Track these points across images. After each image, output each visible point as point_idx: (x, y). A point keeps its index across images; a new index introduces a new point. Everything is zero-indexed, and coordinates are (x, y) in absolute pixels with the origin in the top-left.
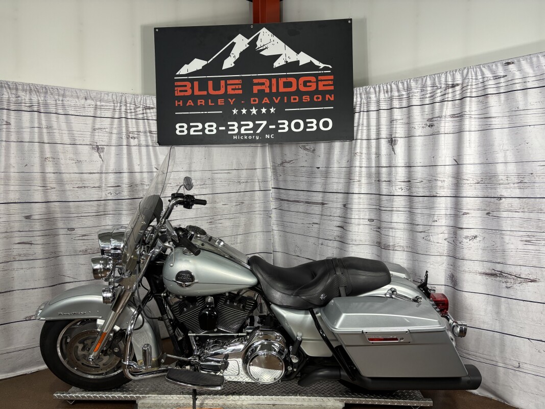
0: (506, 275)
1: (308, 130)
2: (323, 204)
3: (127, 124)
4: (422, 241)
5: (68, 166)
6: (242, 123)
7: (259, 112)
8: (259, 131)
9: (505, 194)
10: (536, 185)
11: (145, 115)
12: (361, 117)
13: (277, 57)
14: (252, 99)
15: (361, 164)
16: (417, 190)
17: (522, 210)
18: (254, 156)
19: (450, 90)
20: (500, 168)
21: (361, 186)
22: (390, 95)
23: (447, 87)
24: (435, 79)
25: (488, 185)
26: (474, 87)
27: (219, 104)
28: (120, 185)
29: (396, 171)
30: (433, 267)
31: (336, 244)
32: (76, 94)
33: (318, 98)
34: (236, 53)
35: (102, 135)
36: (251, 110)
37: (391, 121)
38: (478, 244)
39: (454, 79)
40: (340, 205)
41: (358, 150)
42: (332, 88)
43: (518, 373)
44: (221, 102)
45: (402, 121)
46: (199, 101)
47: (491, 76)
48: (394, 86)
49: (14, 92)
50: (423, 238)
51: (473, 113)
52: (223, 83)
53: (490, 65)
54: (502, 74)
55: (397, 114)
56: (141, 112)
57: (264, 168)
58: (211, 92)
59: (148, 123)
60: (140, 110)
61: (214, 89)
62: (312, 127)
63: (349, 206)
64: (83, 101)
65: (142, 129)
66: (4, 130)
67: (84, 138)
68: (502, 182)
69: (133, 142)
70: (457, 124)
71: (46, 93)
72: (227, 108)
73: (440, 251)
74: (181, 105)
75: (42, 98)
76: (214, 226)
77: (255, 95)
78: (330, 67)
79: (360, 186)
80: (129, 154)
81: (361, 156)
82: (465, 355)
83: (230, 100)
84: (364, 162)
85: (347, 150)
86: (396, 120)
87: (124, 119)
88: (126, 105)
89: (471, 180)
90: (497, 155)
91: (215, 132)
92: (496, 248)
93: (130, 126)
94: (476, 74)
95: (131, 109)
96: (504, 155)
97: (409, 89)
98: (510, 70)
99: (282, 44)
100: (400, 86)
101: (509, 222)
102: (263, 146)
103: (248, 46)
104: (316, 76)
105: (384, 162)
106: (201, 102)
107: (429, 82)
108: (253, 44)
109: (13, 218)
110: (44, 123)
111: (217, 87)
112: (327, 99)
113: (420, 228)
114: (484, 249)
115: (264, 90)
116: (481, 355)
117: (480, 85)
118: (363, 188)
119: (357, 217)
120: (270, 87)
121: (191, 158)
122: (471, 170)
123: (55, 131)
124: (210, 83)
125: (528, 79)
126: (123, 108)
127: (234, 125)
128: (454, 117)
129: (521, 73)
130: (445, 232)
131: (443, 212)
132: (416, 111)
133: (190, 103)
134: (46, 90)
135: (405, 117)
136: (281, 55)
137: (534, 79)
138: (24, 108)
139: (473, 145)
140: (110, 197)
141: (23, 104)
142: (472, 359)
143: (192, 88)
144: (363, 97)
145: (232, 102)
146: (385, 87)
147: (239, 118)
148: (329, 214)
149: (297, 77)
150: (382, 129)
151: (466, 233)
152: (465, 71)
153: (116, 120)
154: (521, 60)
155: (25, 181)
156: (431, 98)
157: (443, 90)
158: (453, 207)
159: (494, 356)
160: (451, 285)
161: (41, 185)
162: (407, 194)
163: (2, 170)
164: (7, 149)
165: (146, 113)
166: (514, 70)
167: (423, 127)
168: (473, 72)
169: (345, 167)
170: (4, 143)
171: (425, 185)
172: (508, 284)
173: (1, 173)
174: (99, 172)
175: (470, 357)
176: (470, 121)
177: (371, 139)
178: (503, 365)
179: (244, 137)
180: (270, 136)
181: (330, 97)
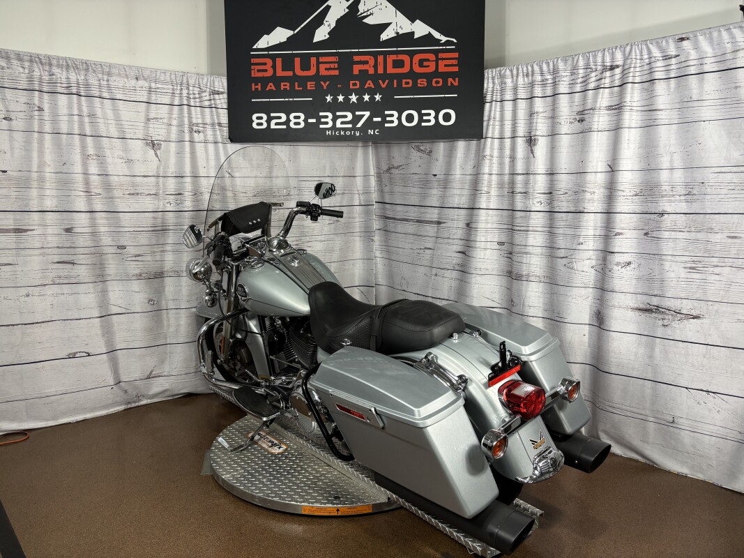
0: (663, 310)
1: (423, 124)
2: (439, 223)
3: (190, 113)
4: (563, 269)
5: (116, 167)
6: (338, 114)
7: (360, 99)
8: (359, 125)
9: (669, 210)
10: (707, 197)
11: (213, 102)
12: (493, 109)
13: (384, 26)
14: (351, 82)
15: (491, 170)
16: (560, 204)
17: (688, 229)
18: (353, 159)
19: (608, 74)
20: (664, 176)
21: (490, 199)
22: (530, 80)
23: (604, 69)
24: (589, 59)
25: (648, 197)
26: (638, 69)
27: (309, 88)
28: (182, 193)
29: (534, 179)
30: (576, 302)
31: (455, 274)
32: (124, 72)
34: (331, 20)
35: (159, 126)
36: (350, 97)
37: (531, 114)
38: (632, 272)
39: (613, 59)
40: (462, 224)
41: (488, 152)
42: (456, 69)
43: (671, 429)
44: (310, 86)
45: (544, 115)
46: (282, 84)
47: (659, 55)
48: (536, 68)
49: (47, 68)
50: (565, 265)
51: (635, 104)
52: (313, 60)
53: (659, 41)
54: (674, 53)
55: (539, 105)
56: (208, 98)
57: (366, 176)
58: (299, 72)
59: (217, 113)
60: (206, 96)
61: (302, 69)
62: (429, 121)
63: (473, 225)
64: (133, 82)
65: (208, 120)
66: (36, 117)
67: (137, 131)
68: (665, 193)
69: (197, 137)
70: (614, 118)
71: (87, 70)
72: (319, 94)
73: (585, 281)
74: (259, 89)
75: (83, 77)
77: (355, 77)
78: (455, 41)
79: (488, 198)
80: (193, 153)
81: (491, 160)
82: (608, 408)
83: (322, 83)
84: (494, 168)
85: (473, 152)
86: (537, 113)
87: (185, 107)
88: (188, 89)
89: (628, 191)
90: (662, 159)
91: (302, 125)
92: (654, 277)
93: (194, 116)
94: (642, 53)
95: (194, 94)
96: (669, 159)
97: (555, 72)
98: (684, 48)
99: (392, 9)
100: (545, 67)
101: (671, 244)
102: (365, 146)
103: (347, 10)
104: (436, 52)
105: (520, 168)
106: (285, 86)
107: (581, 63)
108: (354, 8)
109: (50, 231)
110: (85, 110)
111: (305, 66)
112: (449, 84)
113: (562, 253)
114: (639, 279)
115: (367, 70)
116: (628, 408)
118: (493, 203)
119: (483, 239)
120: (375, 66)
121: (271, 161)
122: (628, 179)
123: (99, 120)
124: (297, 61)
125: (706, 61)
126: (185, 92)
127: (327, 117)
128: (611, 110)
129: (697, 53)
130: (592, 257)
131: (591, 232)
132: (563, 101)
133: (271, 87)
134: (87, 66)
135: (549, 108)
136: (390, 24)
137: (713, 60)
138: (60, 90)
139: (632, 146)
140: (169, 208)
141: (59, 85)
142: (617, 412)
143: (274, 67)
144: (497, 82)
145: (325, 85)
146: (525, 69)
147: (334, 108)
148: (446, 236)
149: (411, 54)
150: (519, 125)
151: (618, 258)
152: (628, 49)
153: (176, 108)
154: (698, 34)
155: (64, 183)
156: (582, 85)
157: (597, 73)
158: (603, 225)
159: (644, 409)
160: (597, 324)
161: (84, 190)
162: (548, 210)
163: (35, 168)
164: (41, 142)
165: (214, 99)
166: (689, 47)
167: (571, 123)
168: (637, 50)
169: (471, 175)
170: (36, 135)
171: (570, 198)
172: (665, 321)
173: (33, 173)
174: (155, 174)
175: (615, 412)
176: (631, 115)
177: (504, 138)
178: (654, 420)
179: (340, 133)
180: (374, 132)
181: (453, 82)
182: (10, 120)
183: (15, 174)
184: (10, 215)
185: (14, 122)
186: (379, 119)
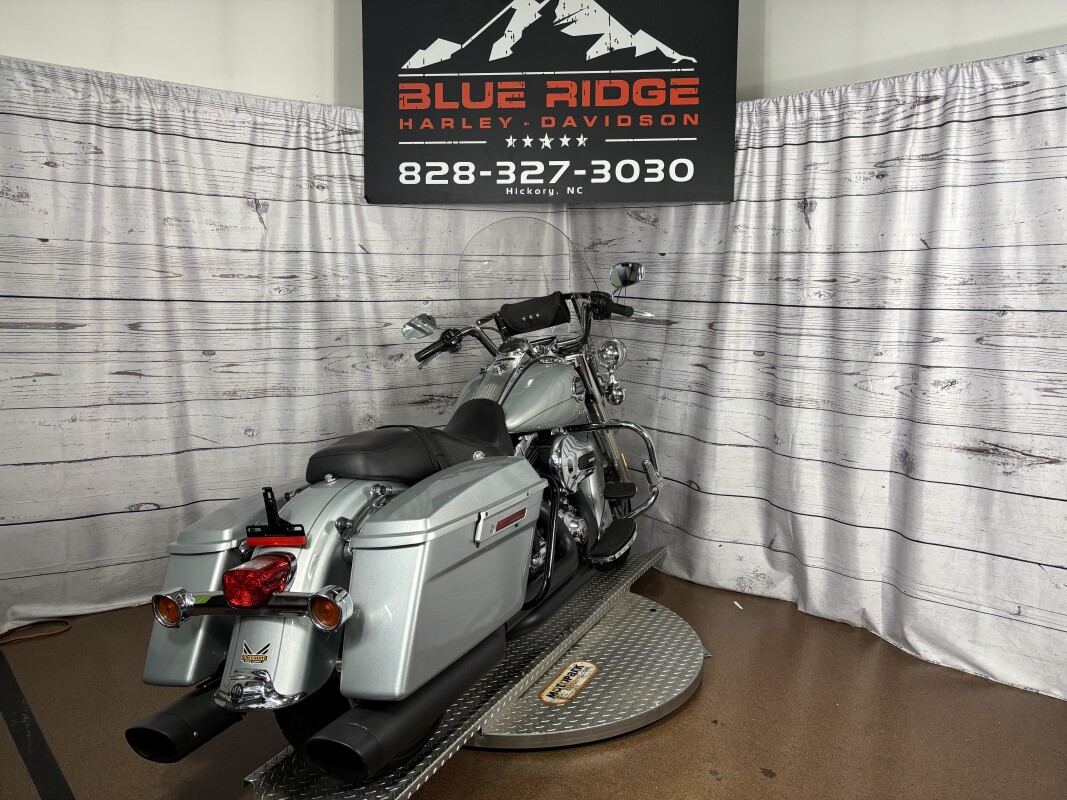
0: (1005, 451)
1: (647, 180)
2: (669, 323)
3: (310, 160)
4: (853, 391)
5: (206, 238)
6: (523, 164)
7: (556, 143)
8: (554, 181)
9: (1013, 305)
11: (343, 145)
12: (749, 158)
13: (592, 39)
14: (544, 119)
15: (745, 247)
16: (848, 296)
17: (1041, 334)
18: (538, 232)
19: (922, 108)
20: (1007, 256)
21: (743, 288)
22: (805, 118)
23: (917, 102)
24: (893, 87)
25: (982, 287)
26: (967, 102)
27: (482, 127)
28: (296, 274)
29: (810, 260)
30: (872, 438)
31: (690, 397)
32: (219, 100)
34: (516, 29)
35: (265, 179)
36: (541, 140)
37: (806, 166)
38: (958, 396)
39: (929, 87)
40: (701, 325)
41: (740, 221)
42: (695, 101)
43: (1017, 624)
44: (484, 123)
45: (826, 167)
46: (443, 120)
47: (999, 81)
48: (814, 100)
49: (109, 92)
50: (856, 385)
51: (963, 152)
52: (489, 86)
53: (999, 62)
54: (1021, 79)
55: (818, 153)
56: (335, 139)
57: (557, 255)
58: (468, 103)
59: (349, 161)
60: (333, 136)
61: (473, 99)
62: (655, 175)
63: (719, 326)
64: (232, 114)
65: (336, 171)
66: (92, 163)
67: (235, 185)
68: (1008, 281)
69: (319, 195)
70: (932, 172)
71: (166, 96)
72: (496, 136)
73: (886, 408)
74: (410, 128)
75: (159, 107)
77: (549, 112)
78: (694, 61)
79: (741, 288)
80: (313, 217)
81: (745, 232)
82: (920, 593)
83: (501, 119)
84: (750, 245)
85: (719, 221)
86: (815, 164)
87: (304, 151)
88: (308, 125)
89: (951, 277)
90: (1003, 232)
91: (471, 180)
92: (991, 403)
93: (316, 164)
94: (972, 79)
95: (317, 133)
96: (1015, 232)
97: (843, 105)
98: (1036, 71)
99: (603, 14)
100: (827, 99)
101: (1017, 355)
102: (557, 213)
103: (539, 16)
104: (666, 77)
105: (789, 243)
106: (447, 123)
107: (882, 93)
108: (548, 12)
109: (108, 327)
110: (162, 154)
111: (478, 94)
112: (685, 123)
113: (851, 367)
114: (968, 405)
115: (567, 102)
116: (952, 594)
118: (747, 294)
119: (733, 346)
120: (579, 96)
121: (423, 231)
122: (952, 261)
123: (182, 169)
124: (466, 87)
126: (304, 130)
127: (507, 168)
128: (926, 160)
129: (1055, 78)
130: (896, 374)
131: (895, 337)
132: (855, 147)
133: (427, 123)
134: (166, 90)
135: (833, 158)
136: (601, 35)
138: (126, 124)
139: (959, 213)
140: (277, 297)
141: (125, 116)
142: (934, 599)
143: (432, 95)
144: (755, 121)
145: (505, 123)
146: (797, 101)
147: (518, 155)
148: (679, 342)
149: (630, 79)
150: (787, 182)
151: (934, 375)
152: (952, 72)
153: (290, 153)
154: (1058, 52)
155: (130, 258)
156: (884, 124)
157: (907, 107)
158: (913, 327)
159: (974, 594)
160: (902, 471)
161: (156, 269)
162: (830, 305)
163: (88, 237)
164: (98, 198)
165: (345, 141)
166: (1044, 71)
167: (866, 179)
168: (966, 75)
169: (715, 253)
170: (91, 188)
171: (863, 288)
172: (1008, 467)
173: (86, 244)
174: (258, 248)
175: (930, 598)
176: (956, 168)
177: (765, 201)
178: (991, 611)
179: (525, 192)
180: (575, 191)
181: (691, 119)
182: (55, 165)
183: (60, 244)
184: (52, 304)
185: (60, 169)
186: (583, 172)
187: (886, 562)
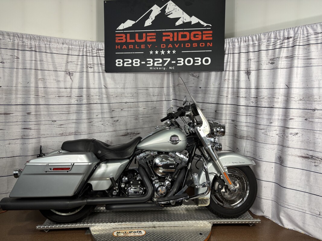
0: (315, 158)
1: (195, 64)
2: (202, 110)
3: (87, 59)
4: (263, 135)
5: (52, 84)
6: (155, 59)
7: (166, 53)
8: (165, 65)
9: (318, 108)
11: (98, 54)
12: (229, 57)
13: (178, 19)
14: (162, 45)
15: (228, 86)
16: (261, 103)
18: (163, 80)
19: (286, 41)
20: (315, 91)
22: (247, 44)
23: (284, 39)
24: (276, 34)
25: (307, 101)
26: (301, 39)
27: (142, 48)
28: (83, 95)
29: (250, 91)
30: (268, 151)
32: (57, 40)
33: (202, 45)
34: (153, 16)
35: (72, 65)
36: (161, 52)
37: (248, 60)
38: (299, 138)
39: (289, 34)
40: (213, 111)
41: (227, 78)
42: (211, 38)
43: (319, 218)
44: (143, 46)
45: (254, 60)
46: (130, 46)
47: (313, 32)
48: (250, 38)
49: (21, 39)
50: (263, 133)
51: (300, 56)
52: (144, 35)
53: (313, 25)
54: (320, 31)
55: (252, 55)
56: (96, 52)
57: (168, 87)
58: (137, 40)
59: (100, 59)
60: (95, 51)
61: (139, 39)
62: (198, 63)
63: (219, 112)
64: (61, 45)
65: (95, 62)
66: (16, 62)
67: (62, 67)
68: (316, 100)
69: (90, 70)
70: (289, 62)
71: (40, 40)
72: (147, 51)
73: (274, 141)
74: (119, 48)
75: (38, 43)
76: (138, 121)
77: (163, 43)
78: (211, 25)
79: (227, 99)
80: (88, 77)
81: (228, 81)
83: (148, 45)
84: (230, 85)
85: (219, 77)
86: (250, 59)
87: (85, 56)
88: (86, 48)
89: (296, 98)
90: (314, 83)
91: (139, 65)
92: (310, 141)
93: (89, 60)
94: (303, 31)
95: (89, 50)
96: (318, 83)
97: (259, 40)
99: (181, 11)
100: (254, 38)
101: (319, 125)
102: (168, 74)
103: (160, 12)
104: (202, 31)
105: (243, 84)
106: (131, 47)
107: (273, 36)
108: (163, 11)
110: (38, 58)
111: (141, 37)
112: (208, 46)
113: (262, 127)
114: (302, 142)
115: (169, 39)
116: (297, 206)
117: (306, 38)
118: (229, 101)
119: (225, 118)
120: (173, 37)
121: (125, 81)
122: (297, 92)
123: (44, 63)
124: (137, 35)
126: (85, 49)
127: (150, 61)
128: (287, 58)
130: (277, 130)
131: (277, 117)
132: (263, 53)
133: (124, 47)
134: (39, 38)
135: (256, 57)
136: (180, 18)
138: (27, 49)
139: (299, 76)
140: (77, 102)
141: (26, 47)
142: (290, 208)
143: (126, 38)
144: (231, 45)
145: (149, 46)
146: (244, 38)
147: (154, 57)
148: (206, 116)
149: (190, 32)
150: (241, 65)
151: (290, 131)
152: (296, 29)
153: (80, 57)
155: (26, 91)
156: (273, 46)
157: (281, 40)
158: (283, 114)
159: (304, 207)
160: (279, 163)
161: (35, 95)
162: (255, 106)
163: (14, 85)
164: (17, 73)
167: (267, 64)
168: (301, 30)
169: (217, 88)
170: (15, 70)
172: (316, 164)
173: (13, 87)
174: (70, 87)
175: (289, 207)
176: (298, 61)
177: (234, 71)
178: (310, 213)
179: (156, 68)
180: (172, 68)
181: (210, 44)
182: (4, 63)
183: (5, 88)
185: (5, 64)
186: (175, 62)
187: (273, 194)
